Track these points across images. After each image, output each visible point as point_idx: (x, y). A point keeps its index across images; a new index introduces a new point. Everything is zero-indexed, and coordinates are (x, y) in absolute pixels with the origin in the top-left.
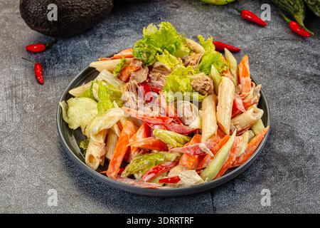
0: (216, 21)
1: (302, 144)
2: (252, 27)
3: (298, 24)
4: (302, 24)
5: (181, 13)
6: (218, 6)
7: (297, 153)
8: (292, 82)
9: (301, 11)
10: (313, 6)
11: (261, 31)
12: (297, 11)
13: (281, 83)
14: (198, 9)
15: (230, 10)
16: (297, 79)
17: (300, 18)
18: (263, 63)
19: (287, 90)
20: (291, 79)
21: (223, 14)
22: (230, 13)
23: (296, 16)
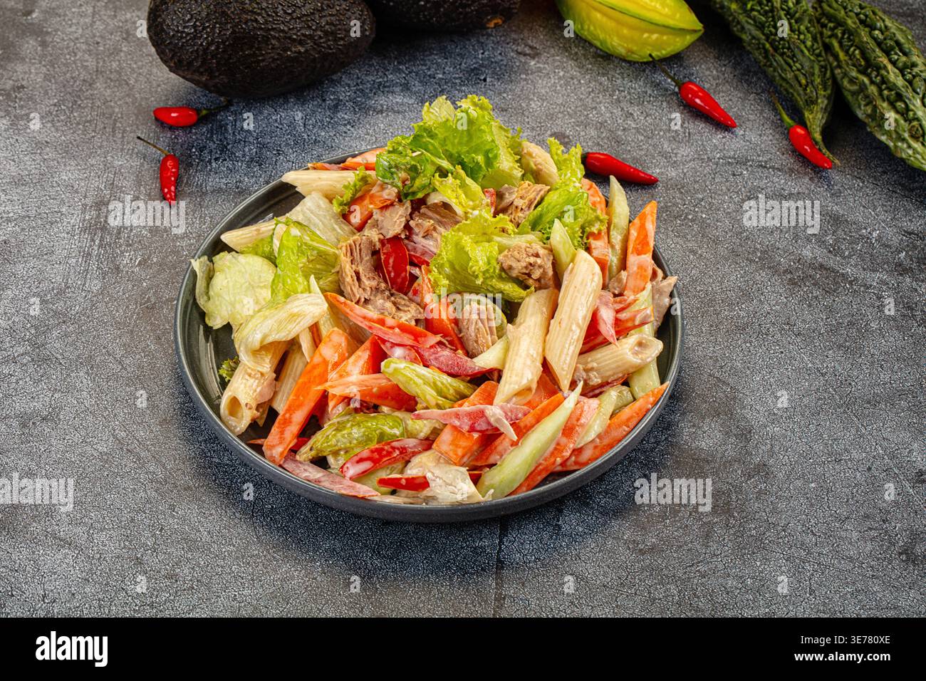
0: (618, 101)
1: (745, 435)
2: (701, 126)
3: (808, 133)
4: (818, 136)
5: (540, 70)
6: (631, 63)
7: (731, 453)
8: (762, 276)
9: (823, 102)
10: (854, 93)
11: (718, 138)
12: (811, 102)
13: (734, 276)
14: (581, 67)
15: (659, 77)
16: (774, 270)
17: (816, 119)
18: (703, 221)
19: (746, 295)
20: (762, 268)
21: (638, 86)
22: (657, 85)
23: (806, 114)
